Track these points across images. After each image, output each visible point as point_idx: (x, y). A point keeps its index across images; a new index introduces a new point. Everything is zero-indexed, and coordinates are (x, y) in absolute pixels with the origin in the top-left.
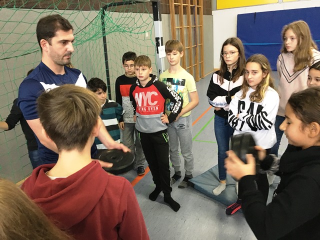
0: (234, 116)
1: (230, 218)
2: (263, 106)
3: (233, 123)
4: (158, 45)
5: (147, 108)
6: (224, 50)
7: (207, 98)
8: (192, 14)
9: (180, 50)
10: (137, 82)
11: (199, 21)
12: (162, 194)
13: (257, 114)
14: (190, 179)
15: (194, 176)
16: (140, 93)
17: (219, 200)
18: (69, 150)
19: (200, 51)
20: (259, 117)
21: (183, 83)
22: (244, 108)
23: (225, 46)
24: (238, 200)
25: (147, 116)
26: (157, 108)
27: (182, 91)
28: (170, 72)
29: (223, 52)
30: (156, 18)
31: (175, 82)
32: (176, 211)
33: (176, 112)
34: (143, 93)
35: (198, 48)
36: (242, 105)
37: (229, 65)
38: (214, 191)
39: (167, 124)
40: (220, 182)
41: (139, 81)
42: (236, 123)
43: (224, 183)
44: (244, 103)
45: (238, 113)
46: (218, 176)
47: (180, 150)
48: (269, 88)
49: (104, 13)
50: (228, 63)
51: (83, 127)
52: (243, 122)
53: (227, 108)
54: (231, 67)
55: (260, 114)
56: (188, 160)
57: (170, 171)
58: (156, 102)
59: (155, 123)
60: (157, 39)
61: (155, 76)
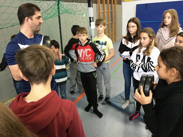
0: (134, 63)
1: (131, 122)
2: (151, 58)
3: (133, 67)
4: (90, 21)
5: (85, 58)
6: (129, 25)
7: (119, 53)
8: (110, 3)
9: (104, 25)
10: (79, 43)
11: (114, 8)
12: (92, 108)
13: (147, 62)
14: (108, 99)
15: (111, 98)
16: (81, 50)
17: (125, 111)
18: (38, 84)
19: (114, 25)
20: (148, 64)
21: (105, 44)
22: (139, 59)
23: (129, 23)
24: (136, 112)
25: (85, 63)
26: (91, 58)
27: (105, 48)
28: (98, 37)
29: (128, 26)
30: (89, 6)
31: (101, 43)
32: (101, 118)
33: (101, 61)
34: (83, 49)
35: (113, 24)
36: (138, 57)
37: (132, 34)
38: (122, 106)
39: (96, 68)
40: (125, 101)
41: (80, 42)
42: (135, 68)
43: (128, 102)
44: (139, 56)
45: (136, 62)
46: (124, 98)
47: (103, 82)
48: (155, 47)
49: (59, 2)
50: (131, 33)
51: (46, 69)
52: (139, 67)
53: (130, 58)
54: (133, 35)
55: (149, 62)
56: (108, 88)
57: (97, 95)
58: (90, 55)
59: (89, 67)
60: (90, 18)
61: (90, 39)
